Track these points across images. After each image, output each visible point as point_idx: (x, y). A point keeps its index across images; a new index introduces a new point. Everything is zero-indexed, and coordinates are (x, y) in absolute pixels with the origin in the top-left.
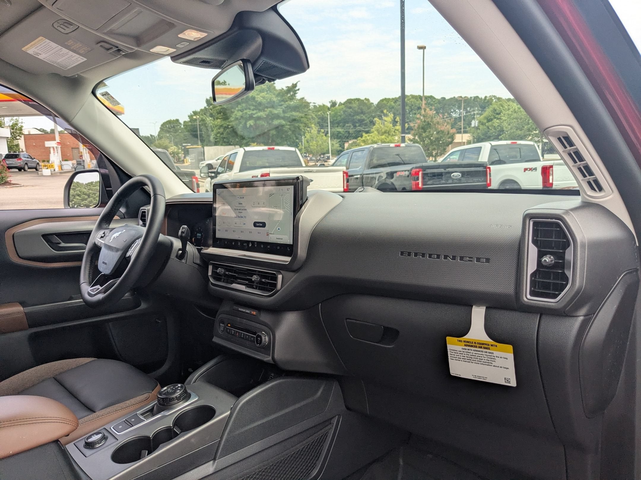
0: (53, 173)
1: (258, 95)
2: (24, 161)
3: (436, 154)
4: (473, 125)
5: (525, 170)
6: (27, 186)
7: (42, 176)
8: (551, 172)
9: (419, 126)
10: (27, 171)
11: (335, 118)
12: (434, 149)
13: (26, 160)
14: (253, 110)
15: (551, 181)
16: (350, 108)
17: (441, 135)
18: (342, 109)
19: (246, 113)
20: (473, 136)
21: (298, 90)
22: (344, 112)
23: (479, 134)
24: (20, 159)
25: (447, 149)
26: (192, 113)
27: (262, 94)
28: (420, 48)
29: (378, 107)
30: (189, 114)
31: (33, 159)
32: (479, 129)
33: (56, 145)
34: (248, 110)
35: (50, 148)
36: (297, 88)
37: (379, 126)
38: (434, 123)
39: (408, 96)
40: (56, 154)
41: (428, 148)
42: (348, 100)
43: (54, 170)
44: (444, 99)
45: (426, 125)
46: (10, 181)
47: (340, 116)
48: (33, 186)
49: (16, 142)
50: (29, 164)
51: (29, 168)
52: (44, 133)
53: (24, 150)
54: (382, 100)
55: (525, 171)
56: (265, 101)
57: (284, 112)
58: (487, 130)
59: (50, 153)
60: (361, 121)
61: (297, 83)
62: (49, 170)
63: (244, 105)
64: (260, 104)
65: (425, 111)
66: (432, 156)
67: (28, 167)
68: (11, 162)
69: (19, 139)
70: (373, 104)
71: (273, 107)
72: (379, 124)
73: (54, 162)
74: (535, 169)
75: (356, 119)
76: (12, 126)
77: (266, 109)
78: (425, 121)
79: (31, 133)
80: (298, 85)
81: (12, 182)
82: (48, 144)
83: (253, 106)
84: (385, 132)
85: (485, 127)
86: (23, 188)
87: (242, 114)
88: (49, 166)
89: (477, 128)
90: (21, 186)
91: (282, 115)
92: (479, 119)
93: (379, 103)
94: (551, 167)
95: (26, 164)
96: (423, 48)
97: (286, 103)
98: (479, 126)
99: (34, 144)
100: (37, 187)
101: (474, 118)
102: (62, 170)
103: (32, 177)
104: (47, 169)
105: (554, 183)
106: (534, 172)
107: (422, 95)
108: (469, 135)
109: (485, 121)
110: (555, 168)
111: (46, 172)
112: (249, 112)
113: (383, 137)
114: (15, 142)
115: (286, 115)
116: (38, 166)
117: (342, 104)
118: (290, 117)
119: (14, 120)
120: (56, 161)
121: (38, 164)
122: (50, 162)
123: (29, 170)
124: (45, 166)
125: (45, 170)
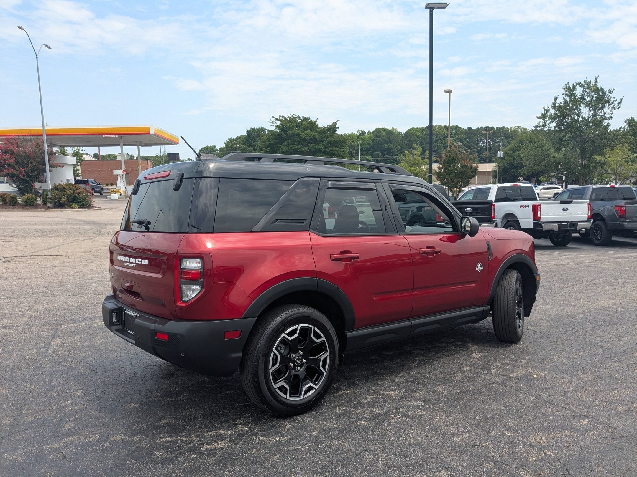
0: (120, 198)
1: (302, 132)
3: (461, 185)
4: (498, 156)
5: (521, 206)
6: (105, 209)
7: (111, 200)
8: (539, 209)
9: (445, 160)
11: (364, 146)
12: (459, 182)
14: (298, 145)
15: (539, 216)
16: (379, 137)
17: (465, 169)
18: (371, 137)
19: (291, 148)
20: (499, 166)
21: (338, 128)
22: (373, 140)
23: (505, 164)
24: (89, 184)
25: (472, 181)
26: (228, 140)
27: (306, 132)
28: (447, 92)
29: (406, 136)
30: (226, 141)
31: (98, 185)
32: (505, 159)
33: (123, 174)
34: (293, 145)
35: (117, 175)
36: (337, 127)
37: (409, 158)
38: (459, 158)
39: (435, 127)
40: (122, 181)
41: (453, 180)
42: (376, 129)
43: (121, 195)
44: (470, 129)
45: (451, 160)
46: (93, 205)
47: (369, 144)
49: (77, 168)
50: (96, 189)
51: (95, 192)
53: (80, 174)
54: (410, 130)
55: (521, 208)
56: (308, 137)
57: (325, 147)
58: (512, 160)
59: (117, 180)
60: (389, 150)
61: (337, 122)
62: (116, 195)
63: (290, 141)
64: (304, 140)
65: (450, 148)
66: (457, 188)
70: (401, 133)
71: (315, 143)
72: (409, 157)
73: (120, 188)
74: (528, 206)
75: (384, 147)
77: (309, 145)
78: (450, 157)
79: (86, 160)
80: (338, 123)
81: (94, 206)
82: (116, 172)
83: (298, 141)
84: (414, 164)
85: (510, 158)
86: (102, 211)
87: (288, 149)
88: (117, 191)
89: (502, 159)
90: (101, 209)
91: (323, 150)
92: (504, 150)
93: (407, 132)
94: (539, 205)
95: (93, 189)
96: (449, 92)
97: (328, 139)
98: (504, 156)
99: (89, 170)
100: (114, 210)
101: (499, 150)
102: (126, 195)
103: (102, 201)
104: (115, 194)
105: (541, 217)
106: (527, 208)
107: (448, 125)
108: (494, 164)
109: (511, 152)
110: (542, 206)
111: (115, 197)
112: (294, 147)
113: (413, 168)
115: (327, 150)
116: (102, 190)
117: (370, 132)
118: (330, 151)
119: (76, 149)
120: (121, 187)
121: (102, 188)
122: (117, 188)
123: (95, 194)
124: (113, 191)
125: (113, 195)
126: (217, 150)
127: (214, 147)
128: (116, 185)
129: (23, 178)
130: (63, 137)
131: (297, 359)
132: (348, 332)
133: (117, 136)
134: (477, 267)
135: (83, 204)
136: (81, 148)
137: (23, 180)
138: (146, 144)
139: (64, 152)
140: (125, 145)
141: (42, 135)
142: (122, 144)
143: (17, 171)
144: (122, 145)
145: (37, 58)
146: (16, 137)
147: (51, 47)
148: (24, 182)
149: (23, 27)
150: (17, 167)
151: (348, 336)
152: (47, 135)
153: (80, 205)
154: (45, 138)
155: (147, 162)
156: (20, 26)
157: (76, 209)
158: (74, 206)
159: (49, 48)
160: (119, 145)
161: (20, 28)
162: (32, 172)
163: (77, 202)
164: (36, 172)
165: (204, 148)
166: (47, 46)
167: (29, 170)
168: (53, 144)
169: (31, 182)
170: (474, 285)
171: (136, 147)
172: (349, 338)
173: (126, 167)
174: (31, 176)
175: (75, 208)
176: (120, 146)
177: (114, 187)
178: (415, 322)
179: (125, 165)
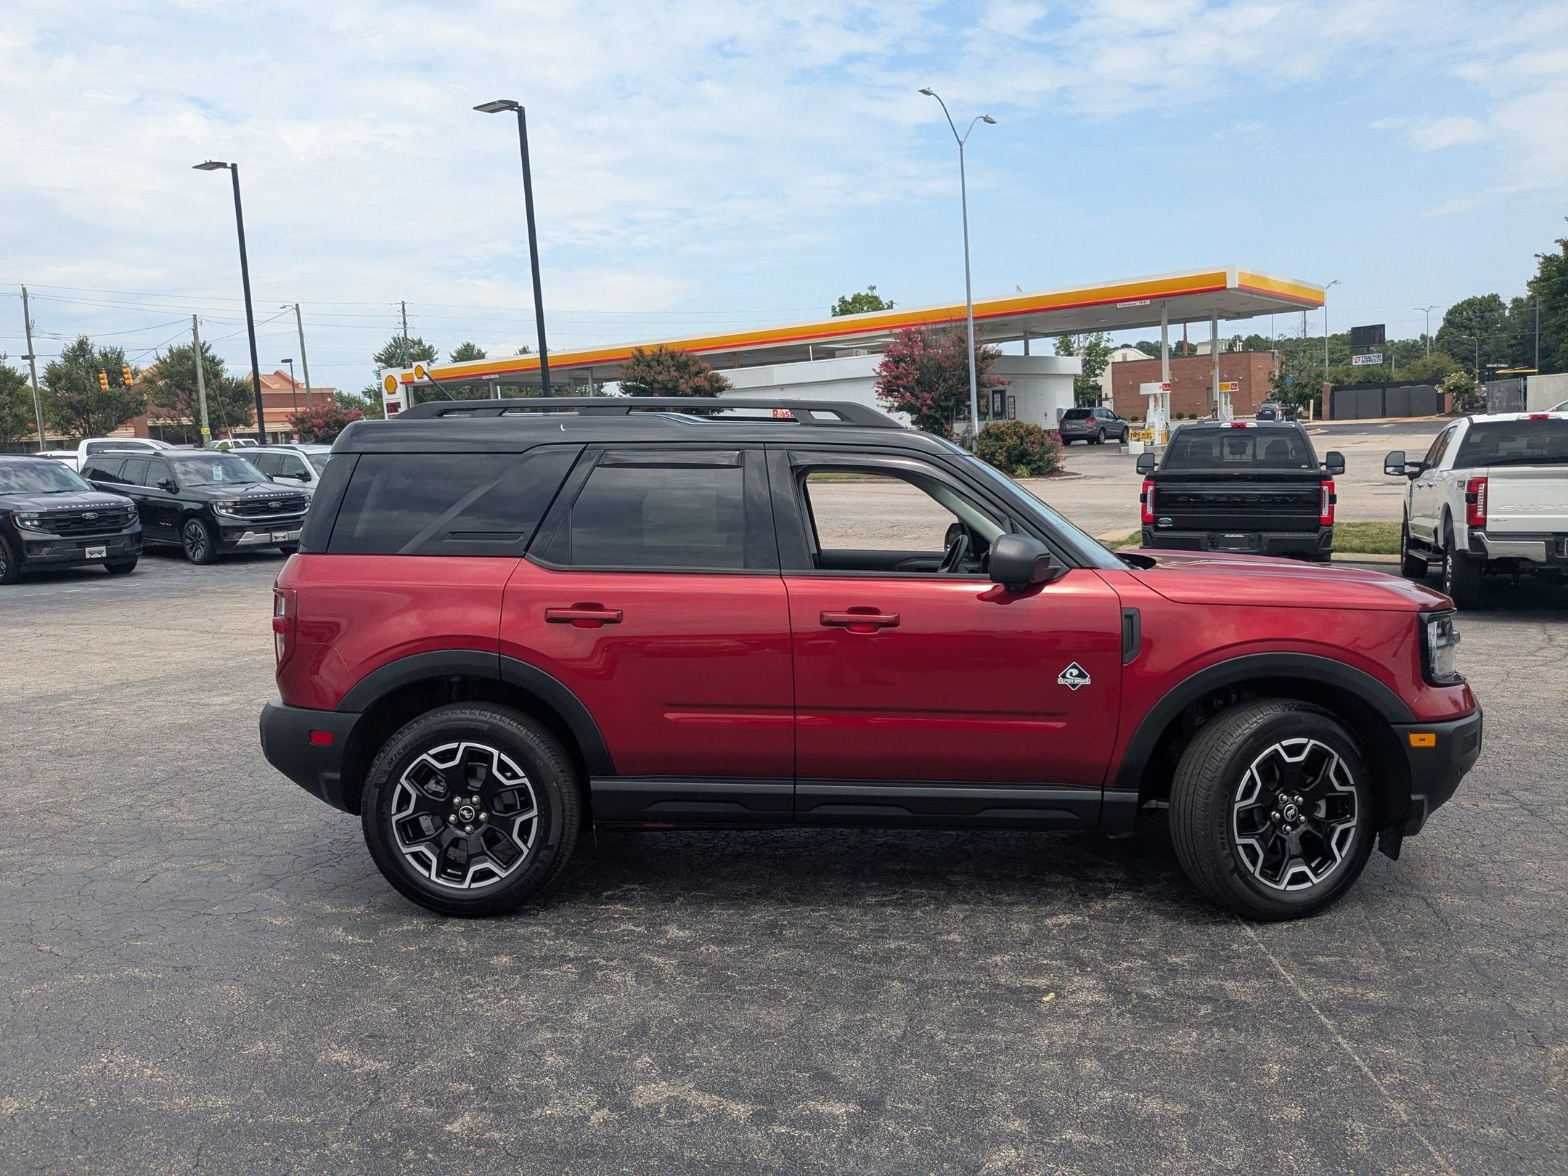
0: (1149, 450)
2: (1099, 423)
6: (1091, 478)
7: (1127, 455)
10: (1103, 443)
13: (1103, 422)
24: (1093, 419)
31: (1117, 419)
33: (1161, 391)
35: (1148, 396)
40: (1160, 408)
43: (1152, 443)
46: (1063, 468)
48: (1101, 478)
49: (1094, 381)
50: (1108, 430)
51: (1107, 438)
52: (1153, 358)
53: (1110, 395)
59: (1148, 408)
62: (1141, 443)
67: (1105, 435)
68: (1074, 426)
69: (1101, 375)
73: (1153, 427)
76: (1088, 348)
79: (1128, 360)
81: (1065, 470)
82: (1147, 388)
86: (1082, 482)
88: (1143, 434)
90: (1079, 478)
95: (1103, 429)
99: (1131, 383)
103: (1106, 459)
104: (1138, 440)
111: (1136, 447)
114: (1092, 381)
116: (1125, 432)
119: (1092, 338)
120: (1157, 426)
121: (1127, 428)
122: (1146, 427)
123: (1106, 441)
124: (1135, 435)
125: (1134, 442)
126: (1503, 306)
127: (1494, 298)
128: (1145, 420)
129: (928, 413)
130: (1039, 314)
131: (463, 810)
132: (595, 779)
133: (1148, 302)
134: (1064, 676)
135: (1039, 466)
136: (1105, 335)
137: (929, 417)
138: (1238, 313)
139: (1068, 345)
140: (1171, 322)
141: (966, 319)
142: (1164, 320)
143: (917, 398)
144: (1166, 322)
145: (961, 150)
146: (923, 328)
147: (995, 120)
148: (931, 421)
149: (932, 89)
150: (917, 390)
151: (593, 788)
152: (975, 318)
153: (1034, 470)
154: (971, 323)
155: (1270, 355)
156: (926, 89)
157: (1023, 477)
158: (1019, 472)
159: (992, 122)
160: (1157, 323)
161: (925, 92)
162: (946, 399)
163: (1028, 463)
164: (953, 399)
165: (1463, 303)
166: (986, 119)
167: (940, 396)
168: (1031, 333)
169: (944, 421)
170: (1061, 725)
171: (1208, 324)
172: (594, 791)
173: (1173, 375)
174: (946, 409)
175: (1020, 476)
176: (1160, 325)
177: (1140, 424)
178: (803, 788)
179: (1170, 370)
